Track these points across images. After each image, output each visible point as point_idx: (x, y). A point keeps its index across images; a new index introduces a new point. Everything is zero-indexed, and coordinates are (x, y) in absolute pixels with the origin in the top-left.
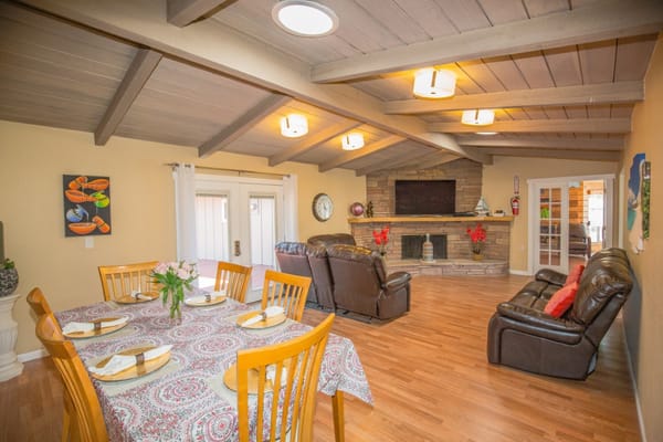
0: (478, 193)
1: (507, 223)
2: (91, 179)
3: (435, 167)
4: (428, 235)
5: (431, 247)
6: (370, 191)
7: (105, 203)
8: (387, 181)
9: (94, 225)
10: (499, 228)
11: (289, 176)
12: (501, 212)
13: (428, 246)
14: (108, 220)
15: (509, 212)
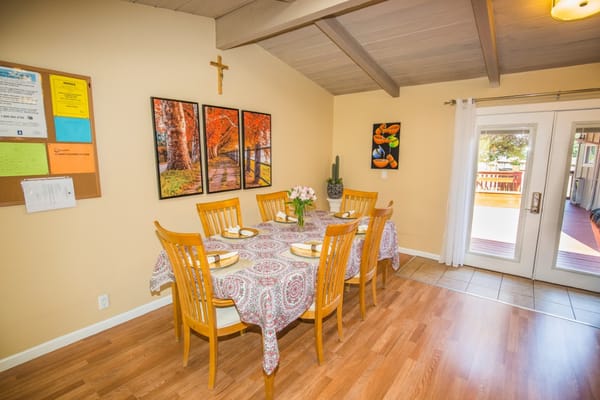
2: (388, 125)
7: (395, 145)
9: (387, 161)
14: (396, 158)
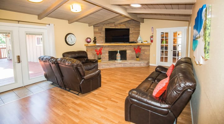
0: (138, 34)
1: (149, 46)
3: (122, 23)
4: (118, 51)
5: (120, 56)
6: (95, 33)
8: (102, 29)
10: (146, 48)
11: (49, 25)
12: (147, 41)
13: (118, 55)
15: (149, 42)
